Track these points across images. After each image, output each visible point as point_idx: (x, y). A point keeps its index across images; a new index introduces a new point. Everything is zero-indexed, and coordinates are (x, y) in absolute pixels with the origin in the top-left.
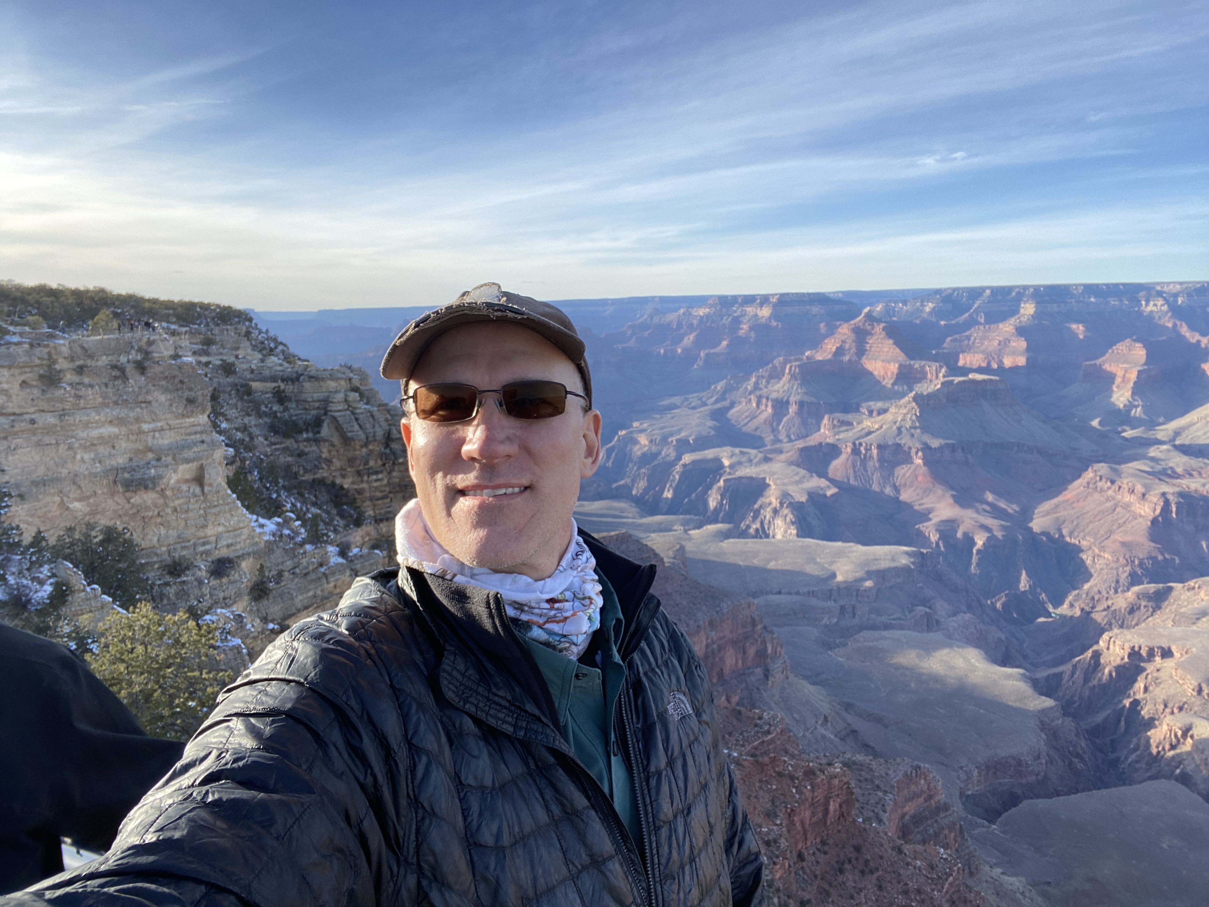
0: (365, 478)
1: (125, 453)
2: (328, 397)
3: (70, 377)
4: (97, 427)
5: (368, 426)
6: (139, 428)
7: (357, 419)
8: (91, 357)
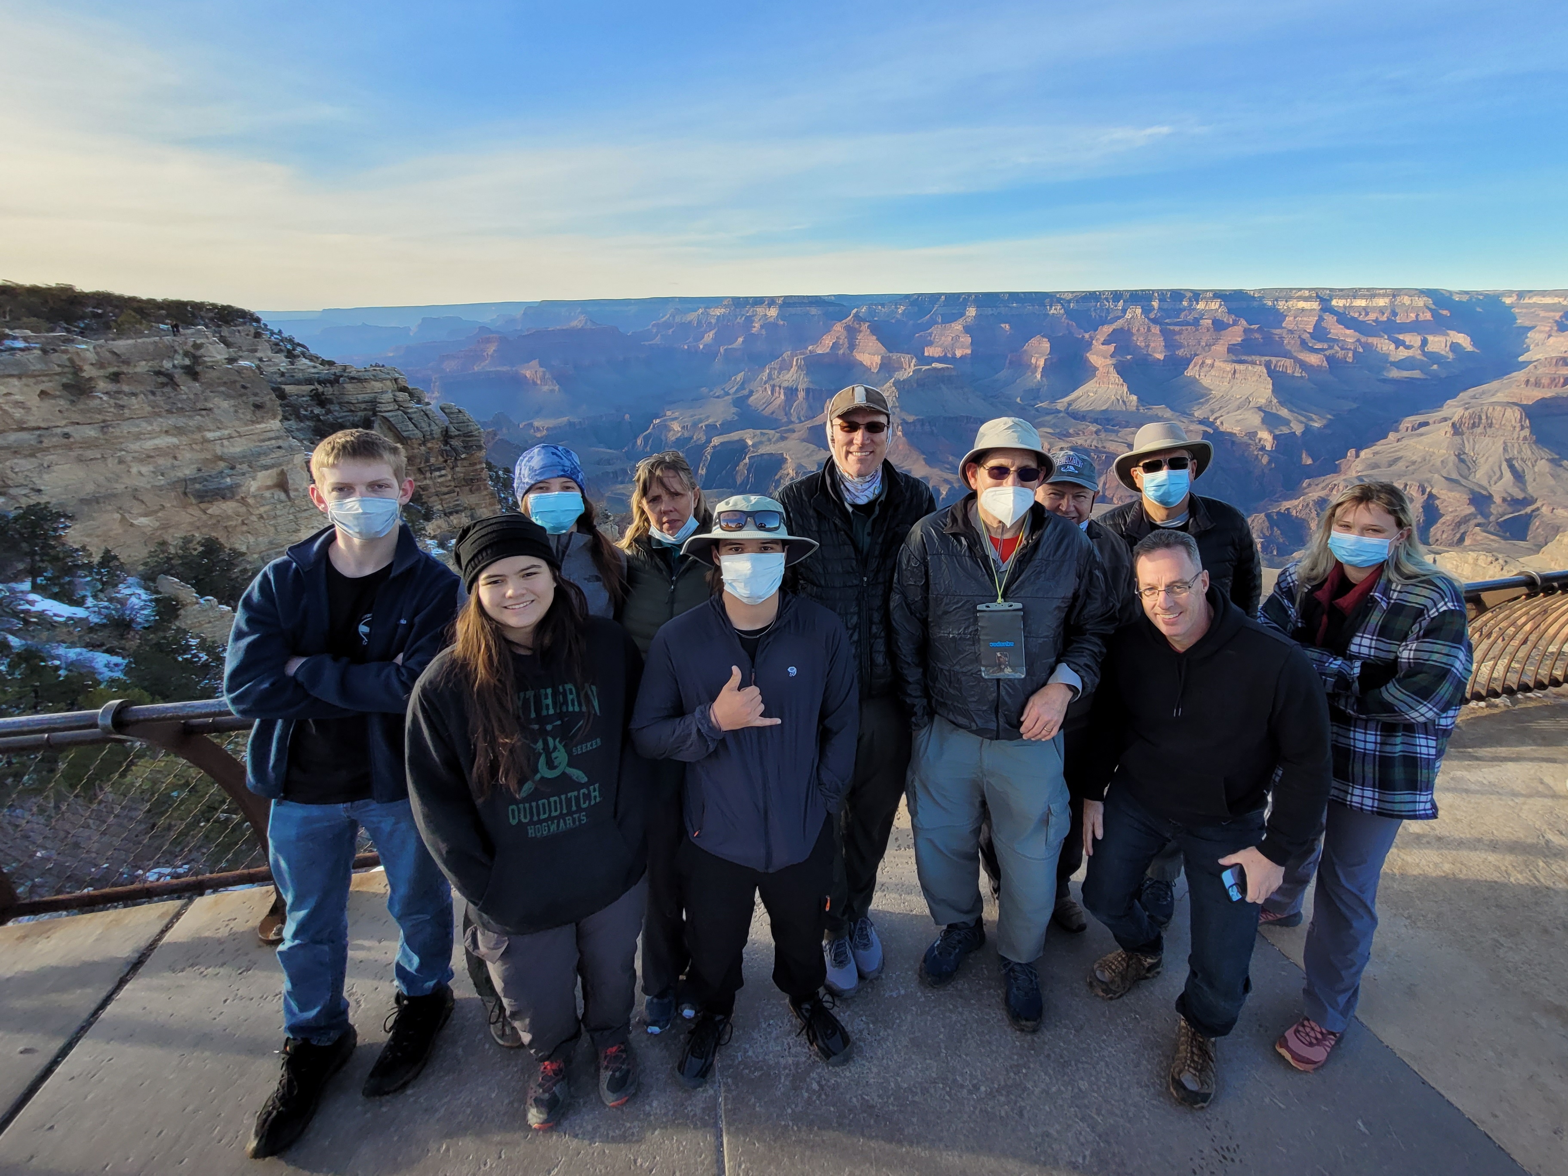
0: (428, 475)
1: (193, 464)
2: (375, 398)
3: (102, 385)
4: (150, 439)
5: (424, 425)
6: (203, 437)
7: (410, 419)
8: (127, 363)
